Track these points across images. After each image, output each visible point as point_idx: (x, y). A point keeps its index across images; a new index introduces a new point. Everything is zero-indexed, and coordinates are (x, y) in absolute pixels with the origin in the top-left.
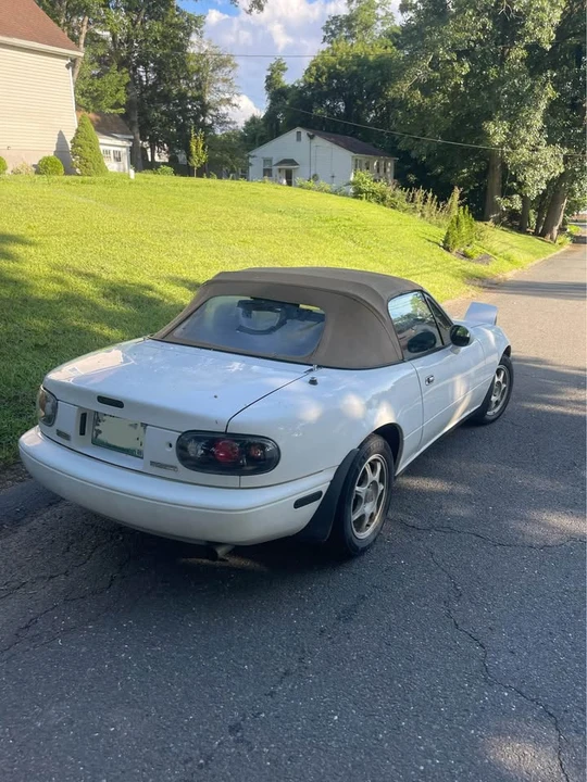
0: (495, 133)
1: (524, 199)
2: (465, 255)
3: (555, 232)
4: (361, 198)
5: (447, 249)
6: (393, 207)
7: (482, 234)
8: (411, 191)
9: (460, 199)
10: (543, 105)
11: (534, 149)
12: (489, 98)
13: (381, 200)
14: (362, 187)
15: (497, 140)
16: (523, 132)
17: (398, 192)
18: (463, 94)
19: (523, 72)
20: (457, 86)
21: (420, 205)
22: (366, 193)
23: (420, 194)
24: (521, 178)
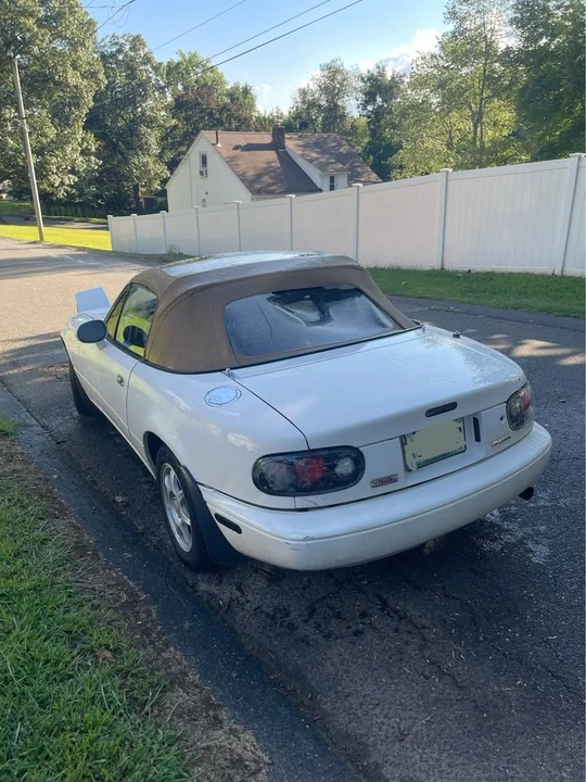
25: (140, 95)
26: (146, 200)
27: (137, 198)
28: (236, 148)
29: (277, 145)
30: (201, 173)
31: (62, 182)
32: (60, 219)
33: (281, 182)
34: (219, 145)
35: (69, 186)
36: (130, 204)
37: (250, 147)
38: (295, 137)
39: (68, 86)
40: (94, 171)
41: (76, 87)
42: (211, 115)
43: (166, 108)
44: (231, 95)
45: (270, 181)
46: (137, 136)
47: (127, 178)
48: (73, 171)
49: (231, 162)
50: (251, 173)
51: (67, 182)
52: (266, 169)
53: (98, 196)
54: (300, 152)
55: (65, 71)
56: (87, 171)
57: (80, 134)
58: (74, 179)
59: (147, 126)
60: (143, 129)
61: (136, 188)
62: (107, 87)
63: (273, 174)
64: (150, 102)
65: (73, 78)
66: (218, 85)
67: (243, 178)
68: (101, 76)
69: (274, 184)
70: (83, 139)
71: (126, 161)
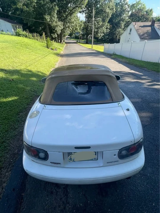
0: (48, 18)
1: (57, 34)
2: (52, 49)
3: (63, 42)
4: (21, 36)
5: (48, 48)
6: (30, 38)
7: (52, 43)
8: (33, 34)
9: (45, 35)
10: (56, 11)
11: (56, 22)
12: (43, 9)
13: (26, 36)
14: (20, 33)
15: (49, 20)
16: (53, 18)
17: (30, 34)
18: (37, 8)
19: (49, 2)
20: (35, 5)
21: (36, 37)
22: (22, 35)
23: (35, 34)
24: (56, 29)
25: (123, 13)
26: (118, 39)
27: (116, 39)
28: (140, 27)
29: (152, 26)
30: (129, 33)
31: (100, 35)
32: (99, 43)
33: (150, 36)
34: (136, 26)
35: (102, 36)
36: (114, 40)
37: (144, 26)
38: (158, 23)
39: (106, 12)
40: (108, 33)
41: (108, 12)
42: (139, 17)
43: (128, 17)
44: (147, 12)
45: (147, 36)
46: (120, 24)
47: (115, 34)
48: (103, 33)
49: (137, 30)
50: (142, 34)
51: (101, 35)
52: (146, 32)
53: (108, 38)
54: (158, 27)
55: (106, 9)
56: (106, 33)
57: (107, 24)
58: (103, 34)
59: (122, 21)
60: (121, 22)
61: (116, 37)
62: (115, 12)
63: (148, 34)
64: (125, 15)
65: (108, 10)
66: (144, 9)
67: (139, 35)
68: (114, 9)
69: (147, 37)
70: (107, 25)
71: (115, 30)
